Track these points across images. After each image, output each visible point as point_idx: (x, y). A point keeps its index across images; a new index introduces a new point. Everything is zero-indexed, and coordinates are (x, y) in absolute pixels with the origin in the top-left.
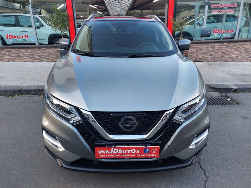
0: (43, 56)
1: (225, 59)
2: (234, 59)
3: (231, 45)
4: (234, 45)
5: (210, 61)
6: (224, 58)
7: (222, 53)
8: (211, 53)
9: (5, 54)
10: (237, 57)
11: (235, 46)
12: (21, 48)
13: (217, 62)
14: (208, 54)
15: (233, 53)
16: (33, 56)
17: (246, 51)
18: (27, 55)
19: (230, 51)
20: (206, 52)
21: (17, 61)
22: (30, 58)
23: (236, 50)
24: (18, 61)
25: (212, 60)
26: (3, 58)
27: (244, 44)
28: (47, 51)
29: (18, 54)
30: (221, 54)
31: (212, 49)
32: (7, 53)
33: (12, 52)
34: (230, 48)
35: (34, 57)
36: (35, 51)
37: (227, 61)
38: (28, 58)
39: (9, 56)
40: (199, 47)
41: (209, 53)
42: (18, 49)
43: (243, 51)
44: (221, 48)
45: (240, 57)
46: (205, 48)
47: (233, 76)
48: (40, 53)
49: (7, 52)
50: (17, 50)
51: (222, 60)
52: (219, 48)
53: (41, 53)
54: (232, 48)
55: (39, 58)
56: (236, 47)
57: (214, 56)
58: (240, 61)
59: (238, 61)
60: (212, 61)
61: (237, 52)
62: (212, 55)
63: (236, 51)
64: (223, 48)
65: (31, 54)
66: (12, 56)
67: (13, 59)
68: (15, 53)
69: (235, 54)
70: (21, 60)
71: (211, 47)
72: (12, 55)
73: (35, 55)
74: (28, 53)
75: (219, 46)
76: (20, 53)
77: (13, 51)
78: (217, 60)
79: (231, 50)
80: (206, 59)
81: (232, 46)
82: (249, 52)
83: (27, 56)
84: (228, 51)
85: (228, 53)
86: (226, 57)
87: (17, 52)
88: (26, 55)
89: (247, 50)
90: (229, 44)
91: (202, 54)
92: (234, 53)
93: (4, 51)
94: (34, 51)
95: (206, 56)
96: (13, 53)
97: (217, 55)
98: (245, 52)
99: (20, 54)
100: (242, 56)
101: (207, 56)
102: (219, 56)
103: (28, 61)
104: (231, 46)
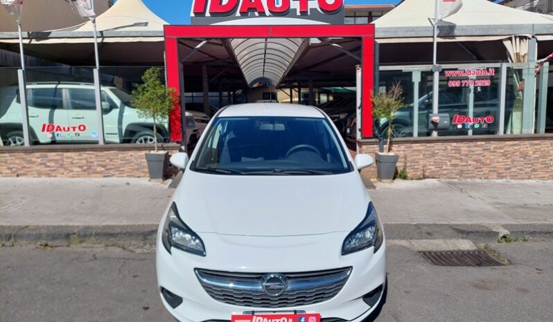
0: (112, 167)
1: (484, 174)
2: (503, 173)
3: (493, 145)
4: (499, 146)
5: (453, 178)
6: (482, 171)
7: (477, 161)
8: (454, 162)
9: (34, 163)
10: (506, 169)
11: (501, 148)
12: (68, 150)
13: (468, 180)
14: (448, 163)
15: (498, 162)
16: (90, 166)
17: (525, 159)
18: (78, 165)
19: (492, 157)
20: (443, 158)
21: (55, 176)
22: (84, 171)
23: (504, 155)
24: (58, 175)
25: (457, 175)
26: (28, 170)
27: (519, 145)
28: (120, 156)
29: (61, 162)
30: (474, 163)
31: (455, 153)
32: (39, 160)
33: (49, 158)
34: (491, 152)
35: (93, 168)
36: (97, 156)
37: (487, 178)
38: (80, 170)
39: (42, 166)
40: (428, 150)
41: (450, 161)
42: (61, 153)
43: (517, 159)
44: (473, 151)
45: (513, 170)
46: (441, 151)
47: (499, 208)
48: (105, 161)
49: (38, 158)
50: (60, 155)
51: (478, 176)
52: (469, 151)
53: (108, 161)
54: (495, 152)
55: (103, 169)
56: (502, 151)
57: (460, 168)
58: (514, 179)
59: (512, 179)
60: (458, 177)
61: (506, 159)
62: (456, 165)
63: (504, 158)
64: (477, 152)
65: (88, 162)
66: (48, 167)
67: (48, 172)
68: (54, 160)
69: (502, 164)
70: (65, 174)
71: (451, 150)
72: (48, 164)
73: (95, 163)
74: (81, 159)
75: (467, 147)
76: (65, 160)
77: (52, 155)
78: (467, 175)
79: (494, 156)
80: (445, 172)
81: (495, 148)
82: (530, 161)
83: (79, 167)
84: (488, 158)
85: (488, 162)
86: (486, 170)
87: (58, 158)
88: (77, 163)
89: (525, 156)
90: (487, 145)
91: (435, 162)
92: (500, 162)
93: (33, 157)
94: (94, 156)
95: (444, 167)
96: (50, 161)
97: (466, 165)
98: (522, 159)
99: (65, 163)
100: (518, 168)
101: (447, 166)
102: (470, 168)
103: (78, 176)
104: (492, 148)
